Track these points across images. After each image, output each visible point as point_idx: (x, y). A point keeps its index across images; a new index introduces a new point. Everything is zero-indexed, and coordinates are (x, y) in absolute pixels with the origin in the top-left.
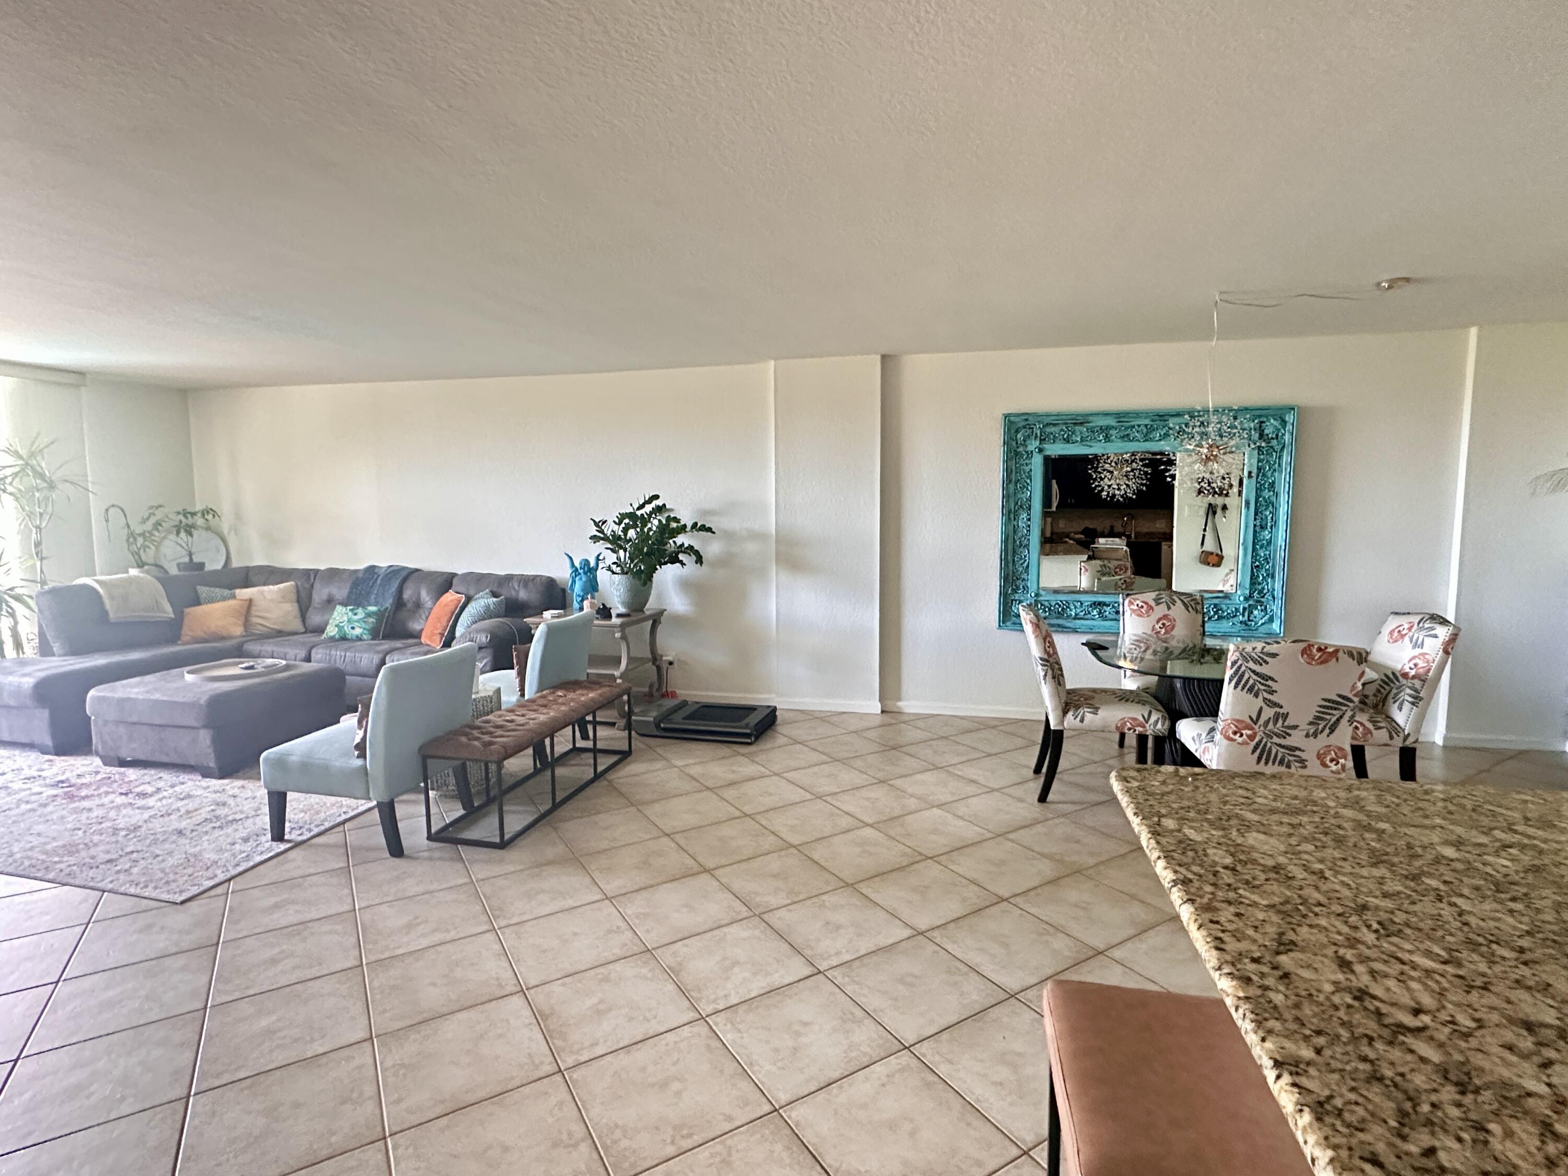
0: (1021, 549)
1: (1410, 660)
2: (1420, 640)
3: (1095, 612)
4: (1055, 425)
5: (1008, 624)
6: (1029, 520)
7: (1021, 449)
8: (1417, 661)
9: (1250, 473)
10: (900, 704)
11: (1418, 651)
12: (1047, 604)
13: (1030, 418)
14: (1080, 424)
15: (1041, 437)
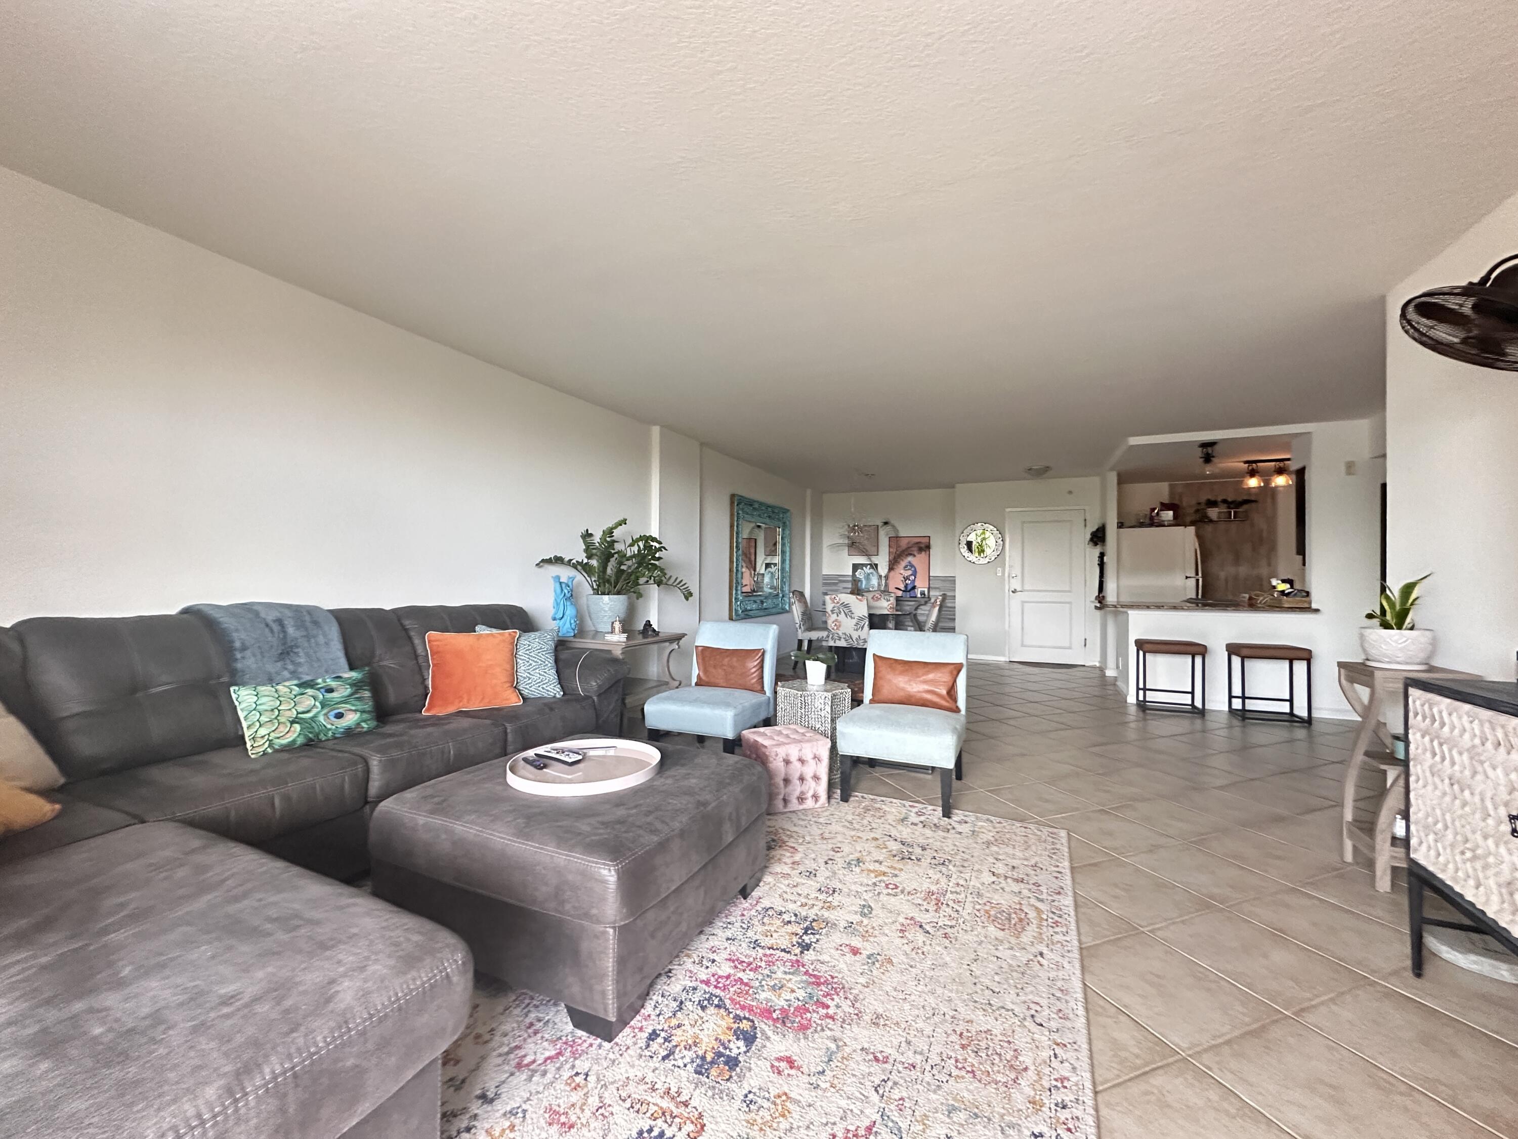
1: (888, 606)
8: (890, 605)
11: (889, 602)
14: (751, 505)
15: (743, 509)
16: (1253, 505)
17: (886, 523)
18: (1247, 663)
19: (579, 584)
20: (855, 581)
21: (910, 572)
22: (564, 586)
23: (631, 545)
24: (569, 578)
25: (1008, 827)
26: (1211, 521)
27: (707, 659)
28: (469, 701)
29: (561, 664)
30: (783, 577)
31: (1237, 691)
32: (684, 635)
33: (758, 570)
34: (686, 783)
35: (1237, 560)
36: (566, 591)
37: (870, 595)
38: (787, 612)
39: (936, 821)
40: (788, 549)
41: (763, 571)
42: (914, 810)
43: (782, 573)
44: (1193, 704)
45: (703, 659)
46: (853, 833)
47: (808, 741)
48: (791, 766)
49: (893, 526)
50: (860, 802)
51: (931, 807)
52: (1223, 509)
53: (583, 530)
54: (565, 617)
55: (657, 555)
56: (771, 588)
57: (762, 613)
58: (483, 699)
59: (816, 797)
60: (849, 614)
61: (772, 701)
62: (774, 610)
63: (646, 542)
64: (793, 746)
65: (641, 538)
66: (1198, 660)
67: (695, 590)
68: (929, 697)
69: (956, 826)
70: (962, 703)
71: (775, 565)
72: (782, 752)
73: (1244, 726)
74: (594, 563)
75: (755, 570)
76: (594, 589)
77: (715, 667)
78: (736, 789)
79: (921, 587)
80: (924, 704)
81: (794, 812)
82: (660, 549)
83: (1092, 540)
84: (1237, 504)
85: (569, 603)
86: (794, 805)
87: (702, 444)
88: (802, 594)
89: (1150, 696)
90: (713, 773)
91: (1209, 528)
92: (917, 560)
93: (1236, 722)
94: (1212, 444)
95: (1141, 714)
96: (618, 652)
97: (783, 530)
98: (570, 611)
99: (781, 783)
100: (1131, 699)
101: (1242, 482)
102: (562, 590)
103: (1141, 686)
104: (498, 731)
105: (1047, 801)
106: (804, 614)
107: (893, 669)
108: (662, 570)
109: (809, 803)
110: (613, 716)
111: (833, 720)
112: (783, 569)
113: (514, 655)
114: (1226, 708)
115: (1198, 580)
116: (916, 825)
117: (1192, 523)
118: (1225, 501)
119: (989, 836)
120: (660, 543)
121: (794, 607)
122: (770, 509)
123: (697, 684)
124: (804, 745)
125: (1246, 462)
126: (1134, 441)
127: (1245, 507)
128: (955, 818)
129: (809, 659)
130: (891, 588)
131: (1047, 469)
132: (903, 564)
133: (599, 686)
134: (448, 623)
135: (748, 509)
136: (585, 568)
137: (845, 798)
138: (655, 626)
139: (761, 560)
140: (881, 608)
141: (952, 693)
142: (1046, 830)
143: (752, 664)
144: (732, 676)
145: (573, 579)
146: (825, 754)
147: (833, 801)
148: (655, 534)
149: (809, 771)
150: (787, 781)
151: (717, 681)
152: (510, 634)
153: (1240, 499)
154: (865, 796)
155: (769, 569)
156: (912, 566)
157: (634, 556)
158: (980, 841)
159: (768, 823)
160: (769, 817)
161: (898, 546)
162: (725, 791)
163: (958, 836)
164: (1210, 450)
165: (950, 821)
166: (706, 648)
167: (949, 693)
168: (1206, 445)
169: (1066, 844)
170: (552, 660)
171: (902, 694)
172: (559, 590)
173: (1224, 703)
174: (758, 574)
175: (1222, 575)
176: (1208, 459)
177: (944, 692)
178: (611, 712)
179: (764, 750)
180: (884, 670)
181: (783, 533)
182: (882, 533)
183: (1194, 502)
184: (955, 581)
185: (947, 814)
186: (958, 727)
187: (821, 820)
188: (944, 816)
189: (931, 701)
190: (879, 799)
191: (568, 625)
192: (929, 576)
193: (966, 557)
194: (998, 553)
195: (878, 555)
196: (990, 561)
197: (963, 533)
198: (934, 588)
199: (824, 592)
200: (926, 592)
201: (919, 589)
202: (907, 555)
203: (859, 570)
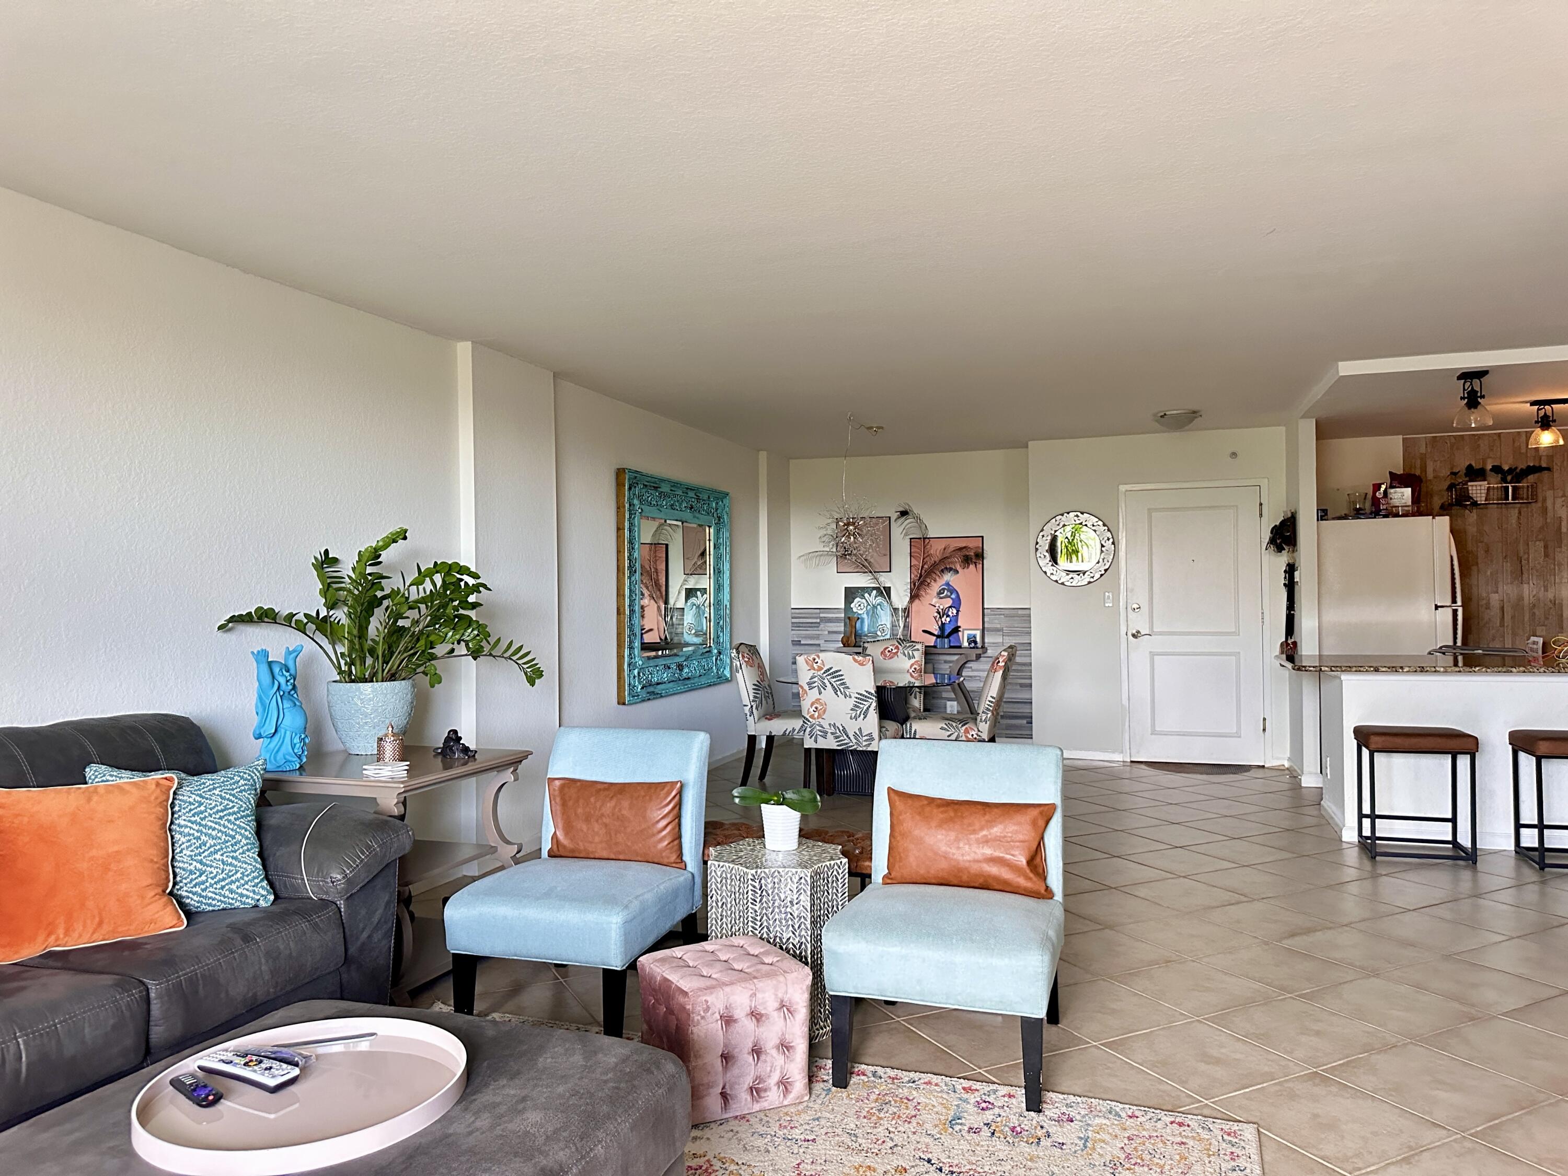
1: (911, 668)
4: (646, 486)
7: (632, 508)
8: (915, 666)
9: (715, 544)
11: (913, 661)
12: (644, 671)
13: (638, 476)
14: (656, 488)
15: (640, 497)
16: (1546, 474)
17: (904, 513)
18: (1548, 766)
19: (311, 659)
20: (851, 620)
21: (948, 602)
22: (276, 670)
23: (417, 583)
24: (289, 652)
25: (1148, 1125)
26: (1475, 504)
27: (570, 803)
28: (67, 933)
29: (268, 838)
30: (719, 617)
31: (1529, 815)
32: (526, 755)
33: (671, 601)
34: (515, 1125)
35: (1519, 574)
36: (282, 681)
37: (879, 648)
38: (727, 681)
39: (1014, 1121)
40: (727, 567)
41: (681, 604)
42: (973, 1098)
43: (717, 610)
44: (1454, 842)
45: (564, 804)
46: (858, 1159)
47: (768, 975)
48: (737, 1028)
49: (918, 519)
50: (870, 1087)
51: (1004, 1090)
52: (1494, 482)
53: (318, 551)
54: (281, 731)
55: (472, 599)
56: (696, 635)
57: (680, 688)
58: (100, 923)
59: (785, 1084)
60: (841, 688)
61: (698, 880)
62: (704, 680)
63: (448, 574)
64: (738, 988)
65: (437, 567)
66: (1464, 762)
67: (548, 663)
68: (994, 870)
69: (1053, 1129)
70: (1055, 879)
71: (704, 591)
72: (717, 1001)
73: (1543, 882)
74: (340, 615)
75: (666, 602)
76: (340, 672)
77: (587, 819)
78: (623, 1125)
79: (969, 628)
80: (985, 884)
81: (743, 1117)
82: (476, 589)
83: (1272, 541)
84: (1518, 475)
85: (287, 704)
86: (743, 1103)
87: (556, 375)
88: (753, 650)
89: (1384, 828)
90: (575, 1093)
91: (1472, 517)
92: (962, 579)
93: (1530, 874)
94: (1480, 374)
95: (1367, 864)
96: (390, 802)
97: (718, 532)
98: (292, 721)
99: (718, 1063)
100: (1350, 835)
101: (1528, 435)
102: (273, 677)
103: (1366, 810)
104: (128, 999)
105: (1218, 1061)
106: (758, 687)
107: (927, 819)
108: (481, 628)
109: (773, 1097)
110: (377, 936)
111: (817, 923)
112: (718, 603)
113: (167, 828)
114: (1512, 847)
115: (1455, 612)
116: (977, 1131)
117: (1444, 510)
118: (1497, 469)
119: (1113, 1150)
120: (475, 576)
121: (739, 676)
122: (691, 494)
123: (552, 855)
124: (760, 984)
125: (1533, 403)
126: (1347, 368)
127: (1531, 478)
128: (1050, 1111)
129: (767, 802)
130: (917, 635)
131: (1194, 414)
132: (936, 587)
133: (349, 882)
134: (26, 767)
135: (649, 496)
136: (323, 625)
137: (841, 1080)
138: (469, 740)
139: (678, 582)
140: (900, 671)
141: (1036, 862)
142: (1217, 1126)
143: (659, 813)
144: (621, 838)
145: (297, 652)
146: (800, 998)
147: (818, 1087)
148: (467, 559)
149: (770, 1035)
150: (727, 1058)
151: (591, 848)
152: (158, 784)
153: (1522, 466)
154: (880, 1071)
155: (693, 600)
156: (952, 590)
157: (423, 600)
158: (1098, 1161)
159: (690, 1148)
160: (695, 1133)
161: (927, 555)
162: (600, 1134)
163: (1057, 1152)
164: (1476, 383)
165: (1041, 1117)
166: (569, 783)
167: (1030, 862)
168: (1467, 376)
169: (1255, 1157)
170: (249, 831)
171: (944, 865)
172: (267, 679)
173: (1509, 836)
174: (674, 609)
175: (1495, 599)
176: (1473, 400)
177: (1022, 860)
178: (377, 928)
179: (681, 999)
180: (909, 822)
181: (717, 538)
182: (898, 531)
183: (1445, 472)
184: (1029, 616)
185: (1034, 1103)
186: (1052, 933)
187: (796, 1134)
188: (1028, 1110)
189: (996, 879)
190: (906, 1076)
191: (287, 747)
192: (983, 609)
193: (1048, 574)
194: (1107, 567)
195: (890, 572)
196: (1092, 580)
197: (1042, 530)
198: (992, 631)
199: (793, 644)
200: (978, 639)
201: (966, 633)
202: (942, 571)
203: (857, 599)
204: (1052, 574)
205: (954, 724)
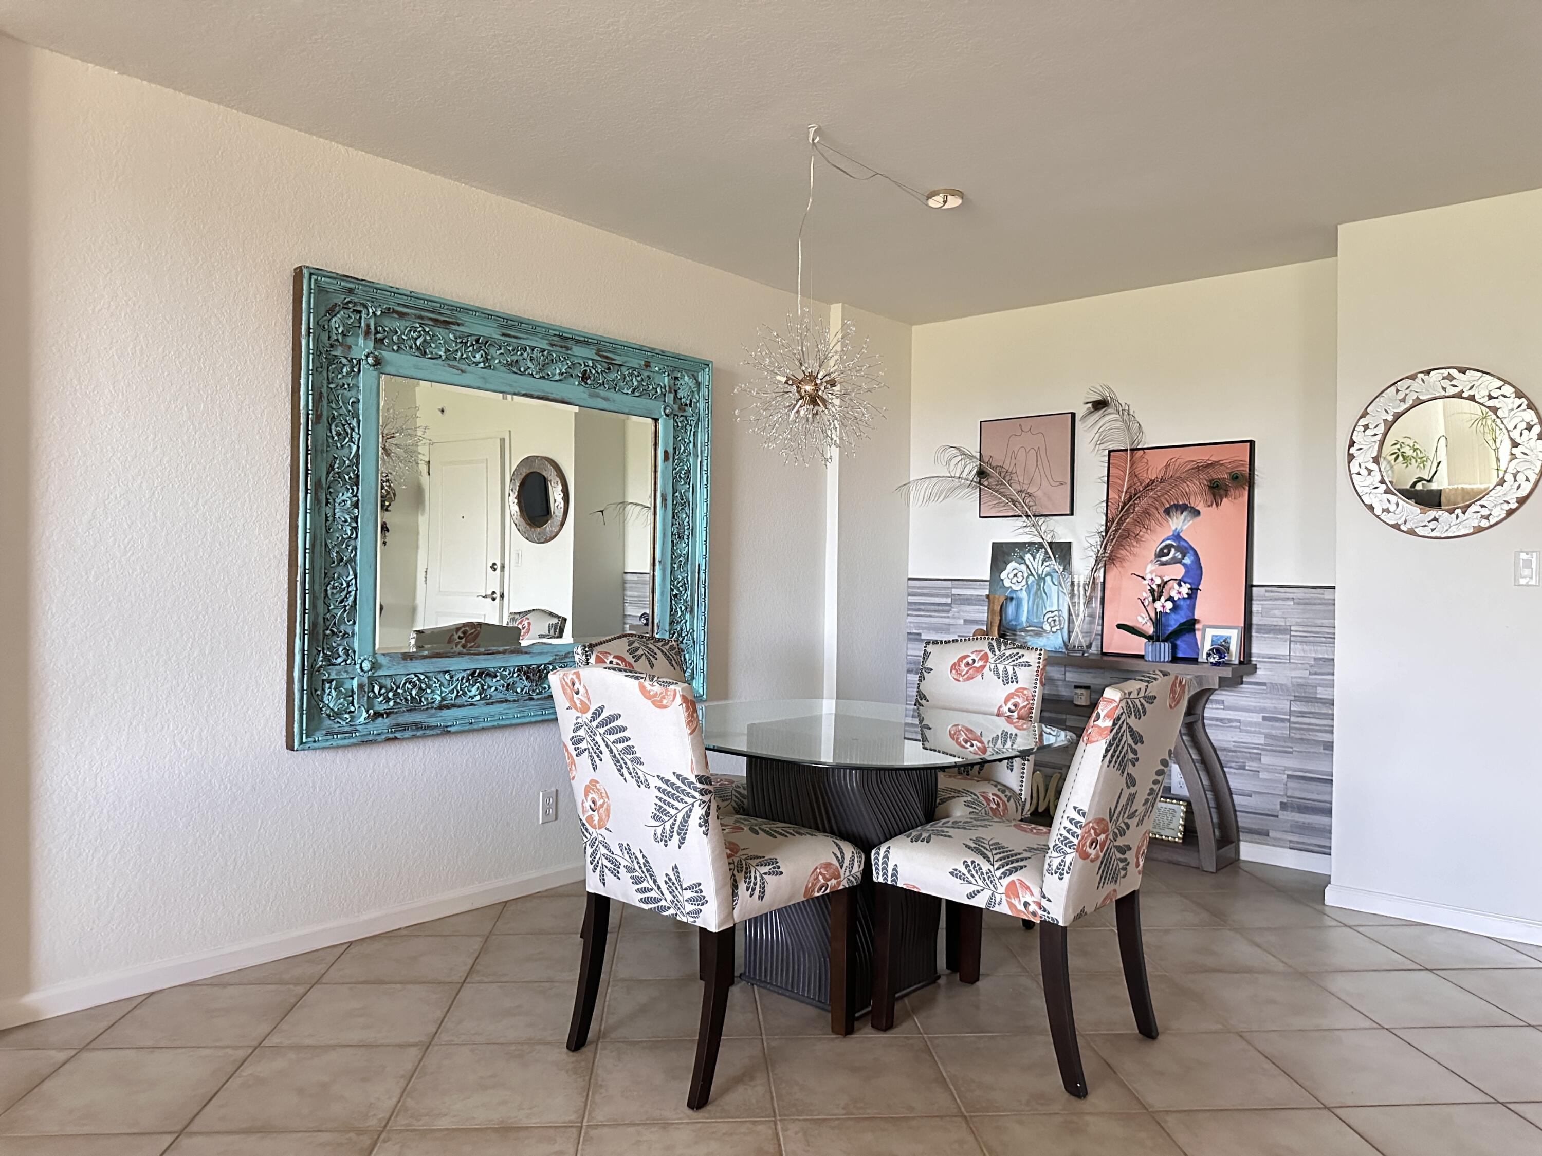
0: (339, 569)
1: (1006, 702)
2: (1010, 672)
3: (474, 690)
4: (402, 315)
5: (318, 736)
6: (356, 505)
7: (338, 352)
8: (1016, 702)
9: (666, 453)
10: (33, 999)
11: (1012, 687)
12: (388, 682)
13: (359, 290)
17: (1100, 405)
21: (1178, 571)
49: (1126, 415)
60: (627, 759)
79: (1218, 623)
92: (1206, 527)
132: (1154, 540)
156: (1185, 549)
161: (1139, 481)
182: (1086, 438)
184: (1333, 602)
192: (1249, 587)
193: (1378, 511)
194: (1523, 492)
195: (1072, 514)
196: (1484, 523)
197: (1364, 414)
198: (1269, 632)
199: (909, 640)
200: (1234, 646)
201: (1210, 633)
202: (1167, 512)
203: (1012, 565)
204: (1387, 511)
205: (986, 866)
